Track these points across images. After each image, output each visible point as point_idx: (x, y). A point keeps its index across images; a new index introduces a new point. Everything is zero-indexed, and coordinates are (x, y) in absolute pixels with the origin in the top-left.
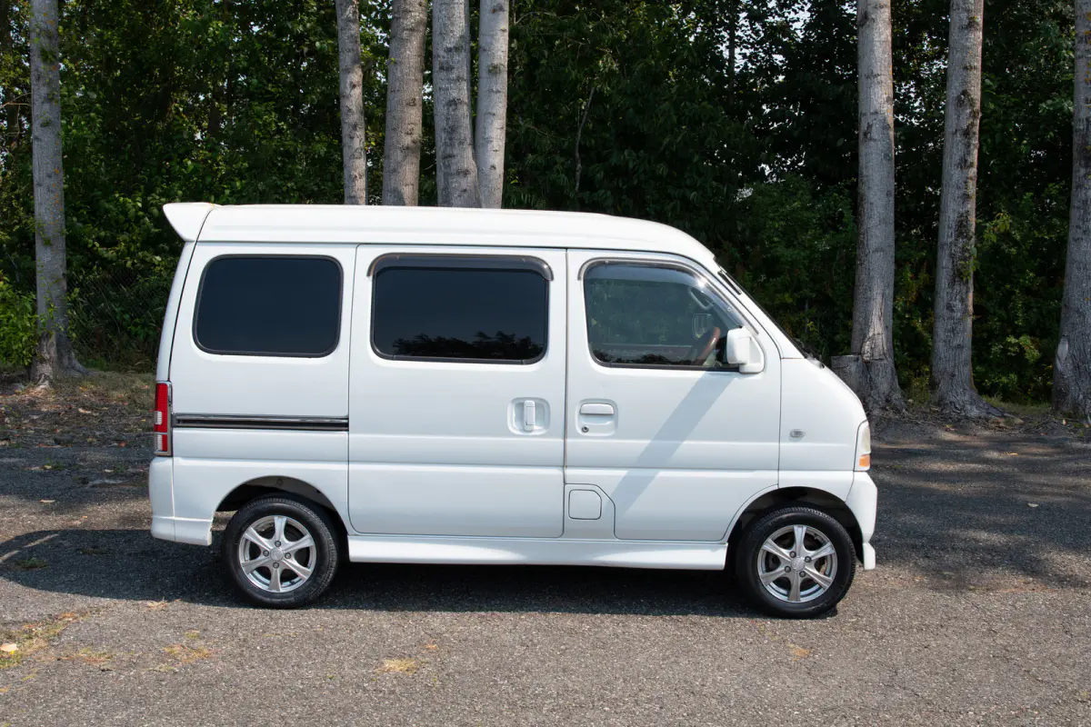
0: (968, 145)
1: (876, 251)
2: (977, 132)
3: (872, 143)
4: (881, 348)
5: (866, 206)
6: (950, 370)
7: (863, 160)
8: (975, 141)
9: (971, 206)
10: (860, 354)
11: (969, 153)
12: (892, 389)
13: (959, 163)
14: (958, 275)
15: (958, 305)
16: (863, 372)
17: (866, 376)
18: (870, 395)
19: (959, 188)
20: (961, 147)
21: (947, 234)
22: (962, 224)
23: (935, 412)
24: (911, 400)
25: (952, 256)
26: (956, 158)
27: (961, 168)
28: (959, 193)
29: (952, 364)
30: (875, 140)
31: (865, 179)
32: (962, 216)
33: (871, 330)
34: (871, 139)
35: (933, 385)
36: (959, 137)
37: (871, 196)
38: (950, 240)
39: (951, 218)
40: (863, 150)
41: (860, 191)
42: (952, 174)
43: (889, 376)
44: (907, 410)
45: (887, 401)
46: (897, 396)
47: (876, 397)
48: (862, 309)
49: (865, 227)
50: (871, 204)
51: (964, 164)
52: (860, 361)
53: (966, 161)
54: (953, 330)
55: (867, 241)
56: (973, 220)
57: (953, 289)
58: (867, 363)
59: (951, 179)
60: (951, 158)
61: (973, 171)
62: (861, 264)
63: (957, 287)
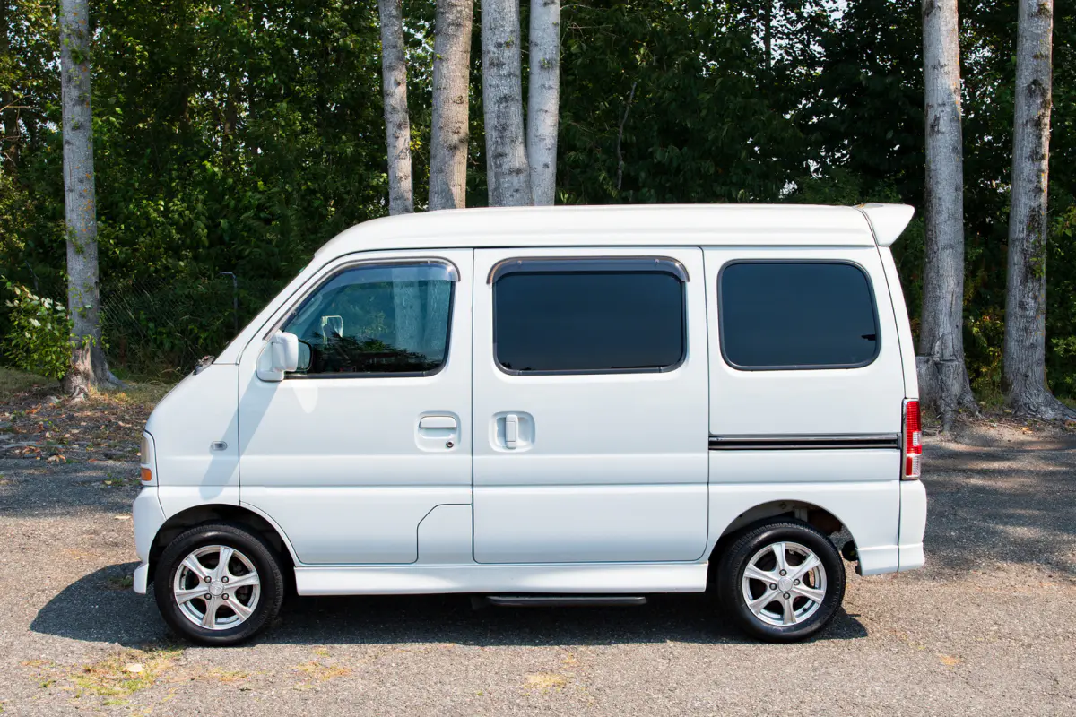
0: (1039, 137)
1: (944, 248)
2: (1048, 122)
3: (940, 136)
4: (952, 349)
5: (933, 202)
6: (1023, 370)
7: (930, 153)
8: (1047, 132)
9: (1044, 198)
10: (930, 355)
11: (1040, 144)
12: (964, 392)
13: (1031, 156)
14: (1030, 272)
15: (1031, 302)
16: (934, 374)
17: (937, 378)
18: (941, 397)
19: (1030, 181)
20: (1032, 138)
21: (1018, 230)
22: (1033, 219)
23: (1008, 414)
24: (982, 403)
25: (1024, 252)
26: (1028, 149)
27: (1033, 160)
28: (1030, 186)
29: (1025, 364)
30: (943, 133)
31: (932, 173)
32: (1033, 210)
33: (941, 330)
34: (938, 132)
35: (1005, 386)
36: (1029, 129)
37: (939, 191)
38: (1021, 236)
39: (1023, 212)
40: (930, 142)
41: (928, 186)
42: (1024, 168)
43: (961, 377)
44: (980, 412)
45: (959, 403)
46: (969, 397)
47: (948, 400)
48: (930, 309)
49: (933, 223)
50: (940, 199)
51: (1036, 156)
52: (930, 362)
53: (1037, 153)
54: (1026, 329)
55: (936, 238)
56: (1044, 212)
57: (1025, 287)
58: (936, 364)
59: (1022, 173)
60: (1022, 150)
61: (1045, 164)
62: (930, 262)
63: (1029, 285)
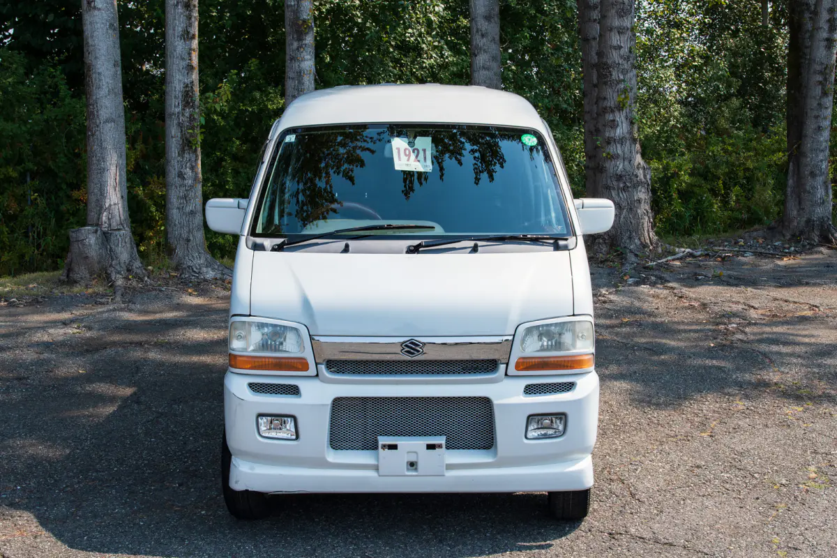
0: (189, 17)
1: (107, 121)
2: (197, 5)
3: (96, 12)
4: (118, 219)
5: (94, 76)
6: (185, 235)
7: (87, 28)
8: (196, 14)
9: (195, 76)
10: (97, 225)
11: (190, 25)
12: (132, 258)
13: (182, 35)
14: (187, 144)
15: (188, 172)
16: (103, 243)
17: (107, 248)
18: (111, 265)
19: (183, 59)
20: (183, 18)
21: (174, 105)
22: (187, 94)
23: (174, 277)
24: (150, 267)
25: (180, 125)
26: (179, 29)
27: (184, 39)
28: (183, 64)
29: (186, 229)
30: (99, 9)
31: (91, 48)
32: (187, 86)
33: (108, 201)
34: (95, 8)
35: (170, 251)
36: (180, 9)
37: (99, 66)
38: (177, 110)
39: (178, 88)
40: (87, 18)
41: (87, 61)
42: (177, 46)
43: (128, 245)
44: (148, 277)
45: (128, 270)
46: (137, 264)
47: (118, 267)
48: (96, 181)
49: (94, 97)
50: (99, 74)
51: (187, 36)
52: (99, 232)
53: (188, 32)
54: (185, 197)
55: (97, 112)
56: (197, 89)
57: (183, 158)
58: (104, 233)
59: (175, 51)
60: (174, 30)
61: (195, 43)
62: (93, 135)
63: (186, 156)
